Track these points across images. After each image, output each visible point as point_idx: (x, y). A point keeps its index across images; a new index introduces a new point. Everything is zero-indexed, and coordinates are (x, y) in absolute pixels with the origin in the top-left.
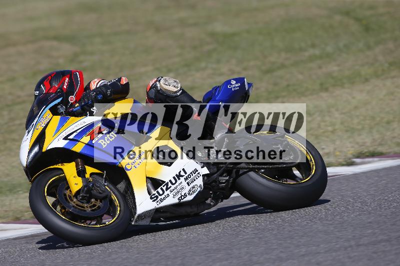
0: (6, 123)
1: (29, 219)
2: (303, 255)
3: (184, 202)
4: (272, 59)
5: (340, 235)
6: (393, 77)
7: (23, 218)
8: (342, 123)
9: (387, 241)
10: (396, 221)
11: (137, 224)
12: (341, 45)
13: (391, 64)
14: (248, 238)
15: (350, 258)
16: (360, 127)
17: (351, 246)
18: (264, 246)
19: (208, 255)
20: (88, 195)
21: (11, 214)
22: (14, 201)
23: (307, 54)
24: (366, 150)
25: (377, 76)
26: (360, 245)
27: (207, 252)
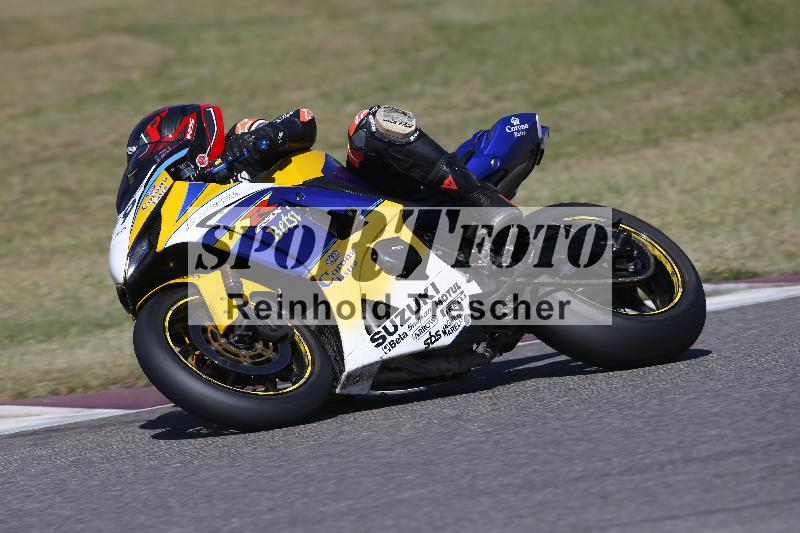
0: (16, 201)
1: (43, 397)
2: (576, 479)
3: (434, 349)
4: (554, 79)
5: (655, 438)
6: (791, 120)
7: (32, 394)
8: (681, 211)
9: (746, 452)
10: (768, 412)
11: (345, 392)
12: (692, 52)
13: (787, 94)
14: (472, 442)
15: (668, 485)
16: (715, 220)
17: (672, 462)
18: (503, 458)
19: (391, 475)
20: (250, 333)
21: (9, 385)
22: (16, 360)
23: (623, 70)
24: (723, 267)
25: (757, 116)
26: (691, 460)
27: (388, 469)
